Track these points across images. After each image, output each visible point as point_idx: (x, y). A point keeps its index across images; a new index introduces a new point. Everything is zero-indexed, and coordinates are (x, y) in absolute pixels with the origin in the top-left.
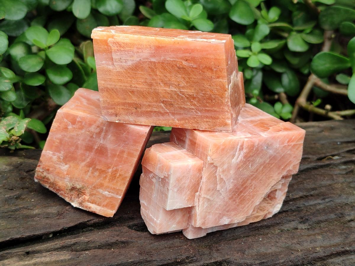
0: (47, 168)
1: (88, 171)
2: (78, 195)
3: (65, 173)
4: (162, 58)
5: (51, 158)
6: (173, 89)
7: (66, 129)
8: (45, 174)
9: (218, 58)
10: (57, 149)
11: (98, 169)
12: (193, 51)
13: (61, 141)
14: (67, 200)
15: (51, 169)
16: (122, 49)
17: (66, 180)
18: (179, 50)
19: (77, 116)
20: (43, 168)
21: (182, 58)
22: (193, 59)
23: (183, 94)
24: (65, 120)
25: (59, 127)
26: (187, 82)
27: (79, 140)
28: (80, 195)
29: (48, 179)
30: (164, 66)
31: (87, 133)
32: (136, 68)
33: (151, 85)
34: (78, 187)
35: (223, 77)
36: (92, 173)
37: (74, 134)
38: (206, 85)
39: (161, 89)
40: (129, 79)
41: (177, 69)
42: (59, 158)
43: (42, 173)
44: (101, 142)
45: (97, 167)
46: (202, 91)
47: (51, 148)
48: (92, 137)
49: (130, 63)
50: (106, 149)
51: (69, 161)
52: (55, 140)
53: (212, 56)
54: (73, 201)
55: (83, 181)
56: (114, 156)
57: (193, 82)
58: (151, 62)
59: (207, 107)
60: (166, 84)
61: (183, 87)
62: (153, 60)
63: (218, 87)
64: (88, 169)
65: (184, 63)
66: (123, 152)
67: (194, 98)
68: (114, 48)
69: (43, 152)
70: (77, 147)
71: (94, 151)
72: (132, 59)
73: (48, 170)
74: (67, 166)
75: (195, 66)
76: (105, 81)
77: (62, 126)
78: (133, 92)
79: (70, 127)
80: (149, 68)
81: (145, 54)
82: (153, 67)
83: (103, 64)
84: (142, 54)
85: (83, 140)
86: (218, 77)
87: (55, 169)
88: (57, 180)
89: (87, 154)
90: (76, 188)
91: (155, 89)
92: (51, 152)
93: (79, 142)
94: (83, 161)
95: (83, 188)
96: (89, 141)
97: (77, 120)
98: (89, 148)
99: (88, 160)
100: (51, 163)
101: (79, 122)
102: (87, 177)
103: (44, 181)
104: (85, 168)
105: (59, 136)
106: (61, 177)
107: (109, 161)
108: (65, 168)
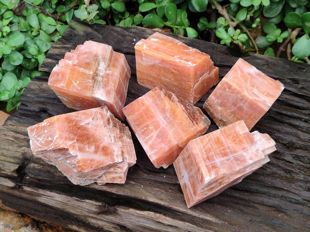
0: (210, 105)
1: (231, 115)
2: (223, 125)
3: (219, 111)
4: (164, 66)
5: (214, 101)
6: (168, 80)
7: (225, 89)
8: (209, 107)
9: (189, 73)
10: (218, 98)
11: (236, 117)
12: (178, 66)
13: (221, 95)
14: (217, 124)
15: (212, 106)
16: (147, 57)
17: (219, 115)
18: (172, 64)
19: (232, 86)
20: (208, 104)
21: (173, 68)
22: (178, 71)
23: (172, 84)
24: (225, 85)
25: (221, 87)
26: (174, 79)
27: (230, 98)
28: (224, 125)
29: (210, 110)
30: (165, 69)
31: (235, 97)
32: (153, 66)
33: (159, 75)
34: (224, 121)
35: (191, 82)
36: (233, 117)
37: (228, 94)
38: (183, 83)
39: (163, 78)
40: (149, 70)
41: (170, 72)
42: (218, 102)
43: (207, 106)
44: (241, 105)
45: (236, 116)
46: (181, 85)
47: (215, 95)
48: (237, 100)
49: (150, 64)
50: (243, 109)
51: (223, 106)
52: (217, 92)
53: (186, 72)
54: (220, 127)
55: (227, 119)
56: (246, 114)
57: (177, 80)
58: (159, 66)
59: (182, 92)
60: (165, 77)
61: (173, 81)
62: (160, 65)
63: (188, 86)
64: (231, 114)
65: (174, 71)
66: (251, 114)
67: (177, 87)
68: (144, 55)
69: (210, 96)
70: (228, 101)
71: (236, 107)
72: (151, 62)
73: (211, 106)
74: (221, 108)
75: (179, 74)
76: (139, 68)
77: (223, 87)
78: (151, 76)
79: (227, 90)
80: (158, 68)
81: (157, 62)
82: (160, 68)
83: (139, 61)
84: (155, 61)
85: (232, 99)
86: (189, 81)
87: (215, 107)
88: (214, 112)
89: (233, 107)
90: (223, 121)
91: (160, 78)
92: (214, 98)
93: (230, 99)
94: (230, 109)
95: (227, 122)
96: (235, 101)
97: (232, 88)
98: (235, 105)
99: (233, 110)
100: (213, 103)
101: (232, 89)
102: (230, 118)
103: (208, 110)
104: (230, 113)
105: (220, 92)
106: (217, 112)
107: (243, 115)
108: (219, 108)
